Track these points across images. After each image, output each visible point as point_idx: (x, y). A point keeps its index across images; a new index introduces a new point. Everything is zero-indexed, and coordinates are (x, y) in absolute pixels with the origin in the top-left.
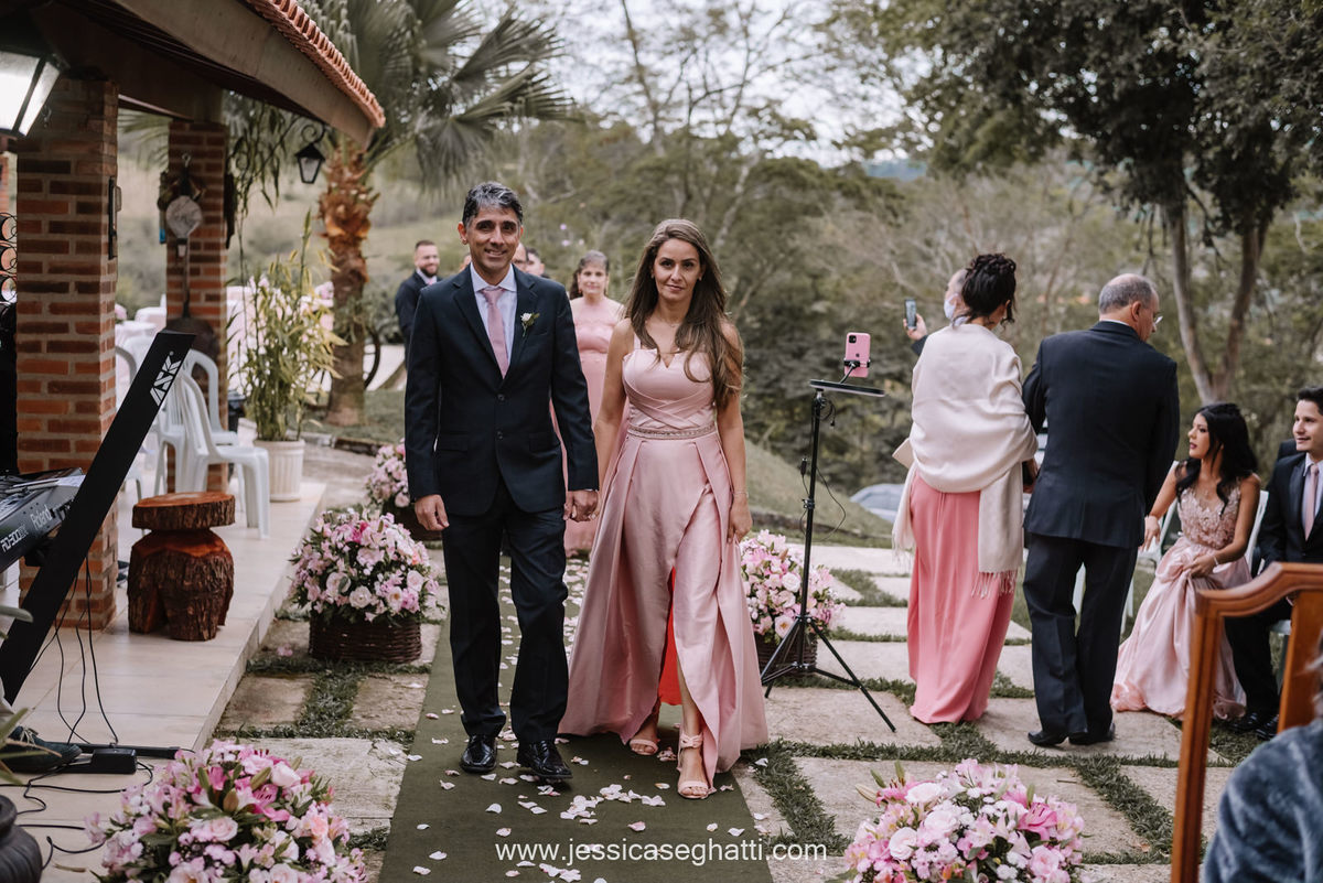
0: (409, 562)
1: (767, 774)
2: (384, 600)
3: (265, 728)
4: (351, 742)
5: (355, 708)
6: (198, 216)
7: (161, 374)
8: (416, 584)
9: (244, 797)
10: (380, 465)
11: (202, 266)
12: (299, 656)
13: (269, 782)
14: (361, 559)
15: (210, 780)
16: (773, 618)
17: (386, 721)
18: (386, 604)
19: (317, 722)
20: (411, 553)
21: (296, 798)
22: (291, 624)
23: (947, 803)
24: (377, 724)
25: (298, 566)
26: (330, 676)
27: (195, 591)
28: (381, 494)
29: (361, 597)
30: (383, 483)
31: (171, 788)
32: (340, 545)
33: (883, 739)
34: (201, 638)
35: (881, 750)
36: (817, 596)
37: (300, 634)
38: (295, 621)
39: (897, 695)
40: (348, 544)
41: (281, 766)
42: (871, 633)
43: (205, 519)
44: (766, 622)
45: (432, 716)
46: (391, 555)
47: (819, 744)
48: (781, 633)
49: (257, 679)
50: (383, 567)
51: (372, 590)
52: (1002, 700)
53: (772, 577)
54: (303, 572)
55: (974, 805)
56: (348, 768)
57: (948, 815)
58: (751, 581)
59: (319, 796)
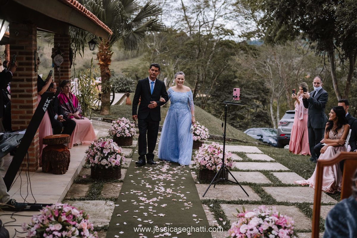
0: (117, 152)
1: (213, 208)
2: (110, 162)
3: (77, 198)
4: (100, 201)
5: (102, 192)
6: (62, 60)
7: (46, 103)
8: (119, 158)
9: (64, 218)
10: (112, 126)
11: (64, 73)
12: (88, 178)
13: (71, 214)
14: (104, 152)
15: (54, 213)
16: (216, 166)
17: (110, 195)
18: (111, 164)
19: (92, 196)
20: (118, 150)
21: (78, 218)
22: (87, 169)
23: (256, 217)
24: (108, 196)
25: (87, 154)
26: (96, 183)
27: (60, 161)
28: (113, 133)
29: (104, 162)
30: (113, 131)
31: (44, 216)
32: (98, 148)
33: (245, 199)
34: (61, 174)
35: (244, 202)
37: (89, 172)
39: (250, 186)
40: (101, 148)
41: (75, 210)
42: (244, 169)
43: (62, 141)
44: (214, 167)
45: (123, 194)
46: (112, 150)
47: (227, 200)
48: (218, 170)
49: (77, 185)
50: (110, 154)
51: (107, 160)
52: (279, 187)
53: (215, 155)
54: (89, 155)
55: (263, 218)
56: (99, 209)
57: (256, 221)
58: (210, 156)
59: (85, 217)
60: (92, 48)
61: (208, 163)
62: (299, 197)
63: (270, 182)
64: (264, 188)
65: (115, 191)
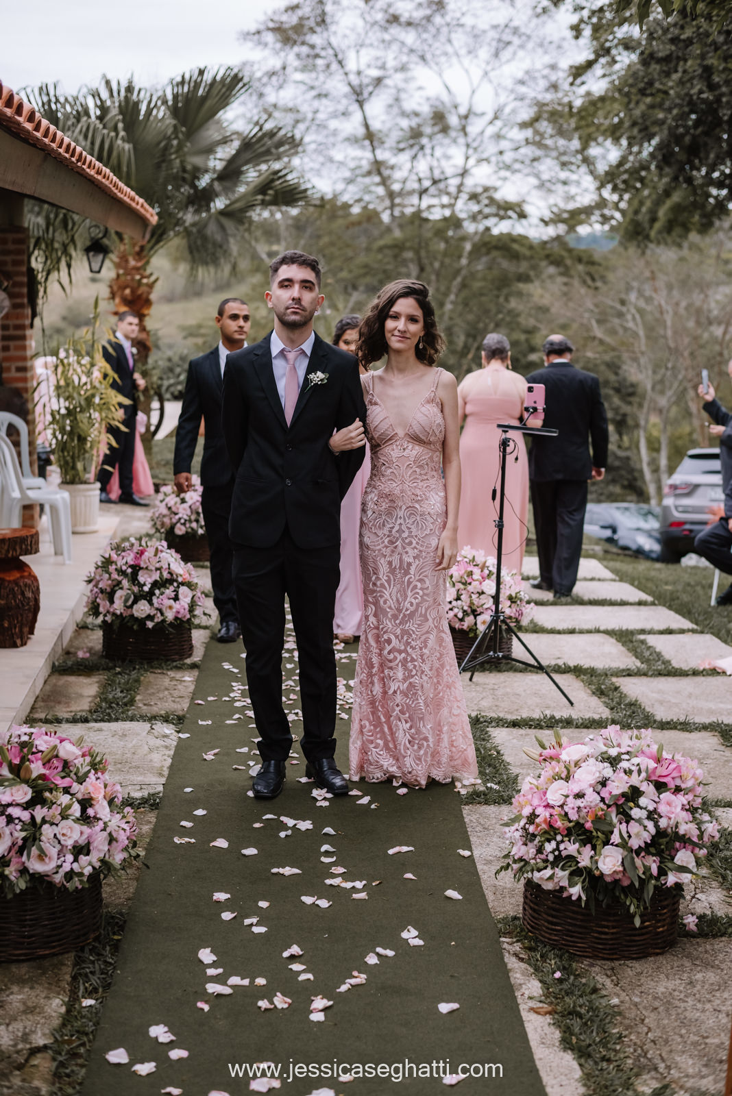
0: (180, 579)
2: (160, 611)
3: (66, 715)
4: (134, 724)
5: (138, 698)
6: (7, 303)
8: (186, 597)
9: (36, 768)
10: (161, 501)
11: (12, 344)
12: (95, 658)
13: (57, 756)
14: (141, 579)
15: (10, 756)
16: (475, 616)
17: (161, 708)
18: (162, 614)
19: (108, 710)
20: (182, 572)
21: (78, 768)
22: (89, 632)
23: (592, 761)
24: (155, 710)
25: (91, 586)
26: (119, 673)
27: (9, 608)
28: (163, 524)
29: (142, 609)
30: (164, 516)
32: (124, 568)
33: (563, 712)
34: (15, 646)
35: (560, 721)
36: (510, 598)
37: (96, 639)
38: (92, 630)
39: (577, 677)
40: (131, 566)
41: (67, 745)
42: (560, 627)
43: (15, 549)
44: (469, 620)
45: (200, 702)
46: (166, 575)
47: (510, 717)
48: (482, 628)
49: (61, 677)
50: (159, 585)
51: (151, 603)
52: (662, 679)
53: (474, 583)
54: (96, 590)
55: (613, 761)
56: (130, 745)
57: (594, 769)
58: (457, 588)
59: (97, 766)
60: (96, 267)
61: (451, 609)
62: (723, 705)
63: (638, 663)
64: (617, 681)
65: (176, 693)
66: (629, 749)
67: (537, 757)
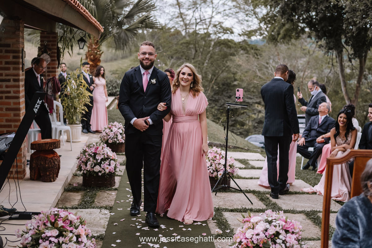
0: (111, 158)
1: (215, 217)
2: (104, 169)
3: (69, 206)
4: (94, 210)
5: (95, 200)
6: (49, 59)
7: (37, 104)
8: (113, 164)
9: (60, 223)
10: (104, 131)
11: (51, 74)
12: (80, 186)
13: (68, 219)
14: (97, 158)
15: (51, 219)
16: (217, 172)
17: (104, 204)
18: (104, 170)
19: (85, 205)
20: (112, 155)
21: (75, 224)
22: (78, 177)
23: (262, 222)
24: (102, 205)
25: (79, 160)
26: (89, 192)
27: (49, 168)
28: (104, 139)
29: (97, 169)
30: (105, 136)
31: (40, 221)
32: (91, 154)
33: (249, 206)
34: (51, 182)
35: (248, 209)
36: (230, 166)
37: (80, 180)
39: (254, 194)
40: (93, 153)
41: (71, 215)
42: (247, 177)
43: (52, 147)
44: (215, 173)
45: (118, 202)
46: (106, 156)
47: (230, 208)
48: (219, 176)
49: (68, 193)
50: (103, 160)
51: (100, 167)
53: (217, 160)
54: (80, 161)
55: (270, 222)
56: (93, 217)
57: (263, 225)
58: (211, 162)
59: (82, 223)
60: (81, 47)
62: (306, 205)
65: (109, 199)
66: (276, 218)
67: (242, 221)
